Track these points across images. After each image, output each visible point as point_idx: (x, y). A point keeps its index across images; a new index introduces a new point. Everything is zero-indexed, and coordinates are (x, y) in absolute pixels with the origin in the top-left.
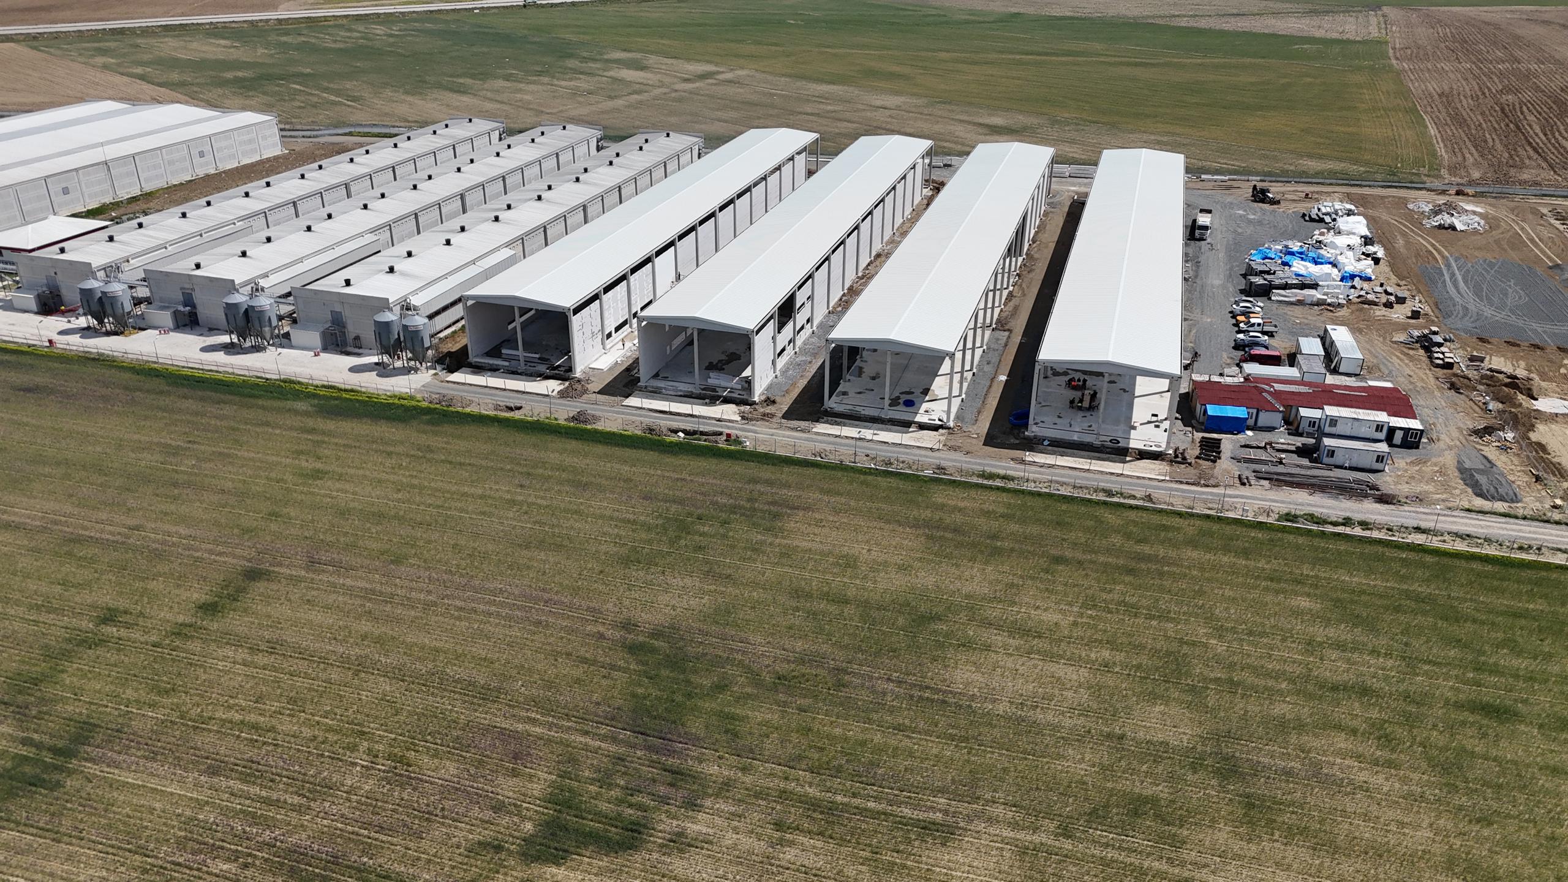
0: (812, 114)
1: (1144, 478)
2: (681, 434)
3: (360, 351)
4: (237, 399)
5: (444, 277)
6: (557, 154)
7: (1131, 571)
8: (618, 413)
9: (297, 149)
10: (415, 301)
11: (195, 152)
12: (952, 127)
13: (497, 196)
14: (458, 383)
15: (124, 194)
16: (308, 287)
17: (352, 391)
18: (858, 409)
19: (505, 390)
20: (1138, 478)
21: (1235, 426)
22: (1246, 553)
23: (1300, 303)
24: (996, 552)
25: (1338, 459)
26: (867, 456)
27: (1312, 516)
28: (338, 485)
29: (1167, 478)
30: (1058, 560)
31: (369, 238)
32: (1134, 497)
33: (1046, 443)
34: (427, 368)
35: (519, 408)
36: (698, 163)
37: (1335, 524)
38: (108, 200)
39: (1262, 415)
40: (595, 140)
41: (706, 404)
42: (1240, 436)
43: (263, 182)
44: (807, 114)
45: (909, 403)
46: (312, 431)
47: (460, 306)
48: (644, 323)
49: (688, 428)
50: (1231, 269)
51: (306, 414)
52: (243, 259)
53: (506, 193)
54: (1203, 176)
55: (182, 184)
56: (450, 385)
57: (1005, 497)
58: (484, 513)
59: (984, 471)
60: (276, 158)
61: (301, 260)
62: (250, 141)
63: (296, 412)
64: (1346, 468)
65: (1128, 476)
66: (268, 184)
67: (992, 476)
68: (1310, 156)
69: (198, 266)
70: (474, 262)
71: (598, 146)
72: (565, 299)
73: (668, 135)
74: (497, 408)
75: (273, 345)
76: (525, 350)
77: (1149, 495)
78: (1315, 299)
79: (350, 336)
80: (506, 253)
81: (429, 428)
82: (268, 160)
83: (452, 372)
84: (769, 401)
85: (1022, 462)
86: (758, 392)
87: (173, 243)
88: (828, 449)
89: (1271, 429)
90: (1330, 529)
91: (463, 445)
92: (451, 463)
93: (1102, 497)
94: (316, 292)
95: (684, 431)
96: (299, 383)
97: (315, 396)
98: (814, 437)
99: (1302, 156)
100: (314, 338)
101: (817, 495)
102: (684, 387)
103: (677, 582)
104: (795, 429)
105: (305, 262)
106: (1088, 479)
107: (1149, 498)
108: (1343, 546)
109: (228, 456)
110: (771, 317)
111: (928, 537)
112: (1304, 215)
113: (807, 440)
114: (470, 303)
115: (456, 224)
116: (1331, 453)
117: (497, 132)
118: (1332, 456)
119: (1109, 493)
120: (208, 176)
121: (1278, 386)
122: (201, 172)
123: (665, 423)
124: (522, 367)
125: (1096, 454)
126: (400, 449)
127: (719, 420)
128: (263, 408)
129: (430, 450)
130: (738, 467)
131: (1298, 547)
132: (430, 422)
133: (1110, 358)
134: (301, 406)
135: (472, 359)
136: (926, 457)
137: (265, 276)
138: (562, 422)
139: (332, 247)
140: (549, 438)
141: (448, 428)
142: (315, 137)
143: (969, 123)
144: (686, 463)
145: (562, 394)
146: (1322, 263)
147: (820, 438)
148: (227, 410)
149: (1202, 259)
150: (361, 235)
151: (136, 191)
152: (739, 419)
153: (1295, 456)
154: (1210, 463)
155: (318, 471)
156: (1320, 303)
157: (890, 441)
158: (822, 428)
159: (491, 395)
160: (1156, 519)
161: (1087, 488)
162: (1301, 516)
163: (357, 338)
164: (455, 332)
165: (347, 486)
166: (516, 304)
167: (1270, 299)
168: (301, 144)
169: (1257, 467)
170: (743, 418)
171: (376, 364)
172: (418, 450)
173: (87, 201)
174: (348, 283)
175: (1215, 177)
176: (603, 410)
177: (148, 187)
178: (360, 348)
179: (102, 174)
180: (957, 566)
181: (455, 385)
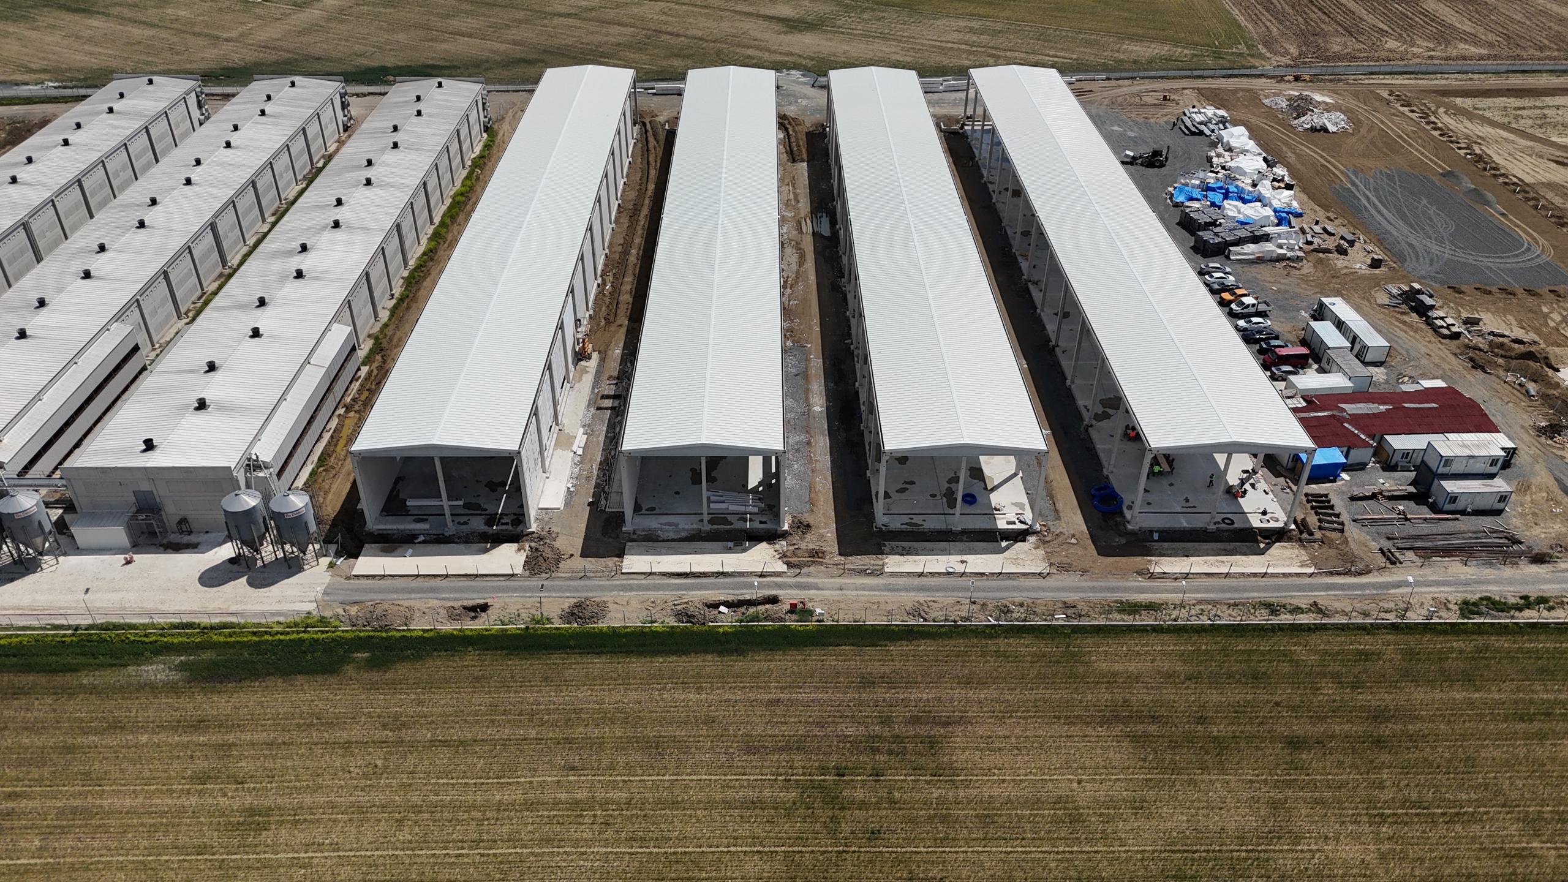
1: (1290, 575)
2: (727, 611)
3: (193, 539)
4: (42, 680)
7: (1380, 743)
8: (625, 588)
10: (263, 454)
14: (374, 576)
17: (225, 626)
18: (917, 520)
19: (447, 576)
20: (1284, 575)
22: (1469, 680)
23: (1259, 260)
24: (1221, 745)
25: (1462, 505)
26: (973, 602)
27: (1487, 599)
28: (301, 837)
29: (1311, 570)
30: (1294, 743)
31: (118, 328)
32: (1299, 610)
33: (1156, 536)
34: (318, 556)
35: (484, 608)
37: (1519, 607)
41: (729, 550)
42: (1339, 483)
45: (973, 498)
46: (199, 725)
49: (730, 598)
51: (171, 688)
56: (364, 581)
57: (1170, 644)
58: (548, 841)
59: (1121, 602)
63: (152, 688)
64: (1469, 514)
65: (1273, 575)
67: (1133, 608)
73: (440, 85)
74: (453, 615)
75: (49, 552)
76: (449, 499)
77: (1315, 604)
78: (1274, 255)
79: (172, 522)
81: (375, 676)
83: (355, 556)
84: (801, 527)
85: (1152, 576)
88: (922, 600)
89: (1363, 467)
90: (1519, 617)
91: (442, 702)
92: (445, 743)
93: (1267, 617)
95: (727, 604)
96: (132, 627)
98: (891, 580)
100: (118, 534)
101: (959, 693)
102: (687, 525)
104: (862, 572)
107: (1315, 607)
109: (85, 813)
113: (889, 589)
116: (1454, 499)
118: (1454, 502)
119: (1273, 609)
121: (1348, 408)
123: (696, 596)
124: (451, 528)
125: (1218, 545)
126: (356, 733)
127: (762, 575)
128: (93, 690)
130: (835, 661)
131: (1511, 656)
132: (374, 664)
134: (156, 671)
135: (371, 524)
138: (558, 624)
139: (73, 361)
140: (556, 659)
141: (402, 670)
144: (764, 666)
145: (531, 569)
146: (1250, 201)
147: (901, 581)
148: (41, 708)
150: (105, 328)
152: (784, 568)
153: (1413, 504)
154: (1339, 535)
155: (252, 811)
156: (1281, 259)
157: (987, 570)
158: (895, 563)
159: (433, 590)
160: (1338, 642)
161: (1243, 605)
162: (1479, 603)
163: (183, 521)
164: (313, 473)
165: (318, 834)
166: (436, 455)
169: (1388, 531)
170: (790, 565)
171: (232, 561)
172: (385, 726)
176: (602, 588)
178: (190, 533)
180: (1194, 784)
181: (370, 582)
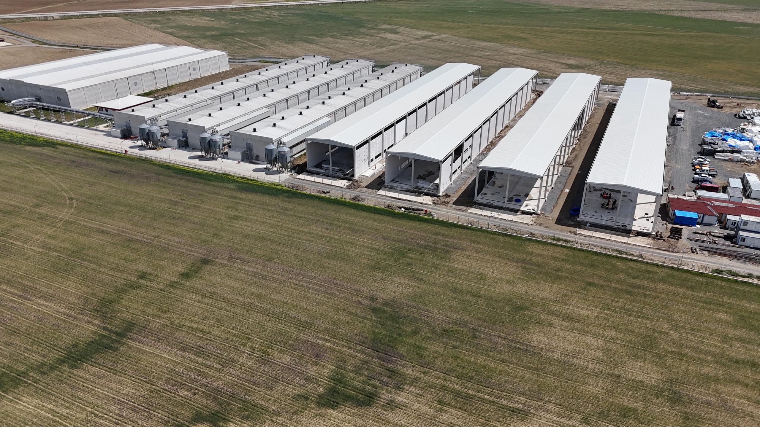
0: (478, 56)
1: (639, 246)
2: (403, 209)
3: (258, 162)
4: (203, 181)
5: (298, 129)
6: (353, 73)
7: (629, 293)
8: (374, 197)
9: (236, 68)
10: (284, 140)
11: (192, 68)
12: (548, 65)
13: (324, 92)
14: (301, 179)
15: (160, 87)
16: (237, 131)
17: (254, 180)
18: (491, 202)
19: (322, 183)
20: (636, 245)
21: (691, 222)
22: (692, 288)
23: (731, 160)
24: (558, 278)
25: (747, 243)
26: (495, 225)
27: (730, 271)
28: (245, 223)
29: (652, 247)
30: (591, 284)
31: (266, 110)
32: (633, 255)
33: (588, 225)
34: (288, 172)
35: (328, 192)
36: (420, 79)
37: (743, 277)
38: (153, 88)
39: (706, 217)
40: (371, 67)
41: (416, 196)
42: (693, 227)
43: (220, 82)
44: (475, 56)
45: (518, 201)
46: (235, 198)
47: (304, 143)
48: (389, 155)
49: (406, 207)
50: (693, 141)
51: (233, 190)
52: (209, 117)
53: (328, 91)
54: (681, 93)
55: (185, 82)
56: (298, 180)
57: (565, 251)
58: (309, 241)
59: (554, 237)
60: (226, 72)
61: (234, 119)
62: (216, 64)
63: (229, 189)
64: (751, 248)
65: (630, 244)
66: (222, 84)
67: (558, 240)
68: (741, 84)
69: (190, 120)
70: (312, 123)
71: (373, 70)
72: (353, 142)
73: (406, 65)
74: (318, 192)
75: (220, 157)
76: (332, 165)
77: (641, 255)
78: (739, 159)
79: (254, 155)
80: (327, 119)
81: (287, 199)
82: (223, 72)
83: (299, 174)
84: (447, 196)
85: (575, 233)
86: (442, 191)
87: (180, 109)
88: (474, 221)
89: (710, 225)
90: (740, 279)
91: (301, 208)
92: (296, 216)
93: (616, 254)
94: (240, 134)
95: (405, 208)
96: (231, 175)
97: (237, 182)
98: (468, 214)
99: (736, 84)
100: (238, 155)
101: (468, 243)
102: (406, 187)
103: (397, 280)
104: (459, 210)
105: (236, 120)
106: (609, 244)
107: (641, 256)
108: (747, 288)
109: (198, 207)
110: (451, 155)
111: (524, 268)
112: (736, 115)
113: (465, 215)
114: (309, 142)
115: (305, 105)
116: (744, 239)
117: (326, 62)
118: (744, 241)
119: (620, 252)
120: (196, 79)
121: (716, 203)
122: (194, 77)
123: (396, 203)
124: (331, 173)
125: (614, 232)
126: (274, 208)
127: (422, 204)
128: (214, 186)
129: (286, 209)
130: (429, 227)
131: (722, 287)
132: (288, 197)
133: (625, 183)
134: (231, 186)
135: (308, 168)
136: (525, 228)
137: (219, 125)
138: (347, 200)
139: (248, 113)
140: (341, 207)
141: (295, 200)
142: (244, 62)
143: (557, 62)
144: (404, 223)
145: (349, 187)
146: (744, 140)
147: (471, 215)
148: (199, 186)
149: (678, 135)
150: (262, 108)
151: (166, 85)
152: (431, 203)
153: (723, 240)
154: (675, 240)
155: (236, 216)
156: (742, 161)
157: (507, 219)
158: (472, 210)
159: (316, 186)
160: (644, 267)
161: (608, 249)
162: (725, 271)
163: (257, 156)
164: (301, 155)
165: (249, 224)
166: (330, 144)
167: (714, 157)
168: (238, 66)
169: (701, 244)
170: (434, 203)
171: (265, 168)
172: (282, 209)
173: (145, 89)
174: (255, 130)
175: (688, 93)
176: (367, 196)
177: (171, 84)
178: (258, 160)
179: (151, 77)
180: (538, 283)
181: (300, 180)
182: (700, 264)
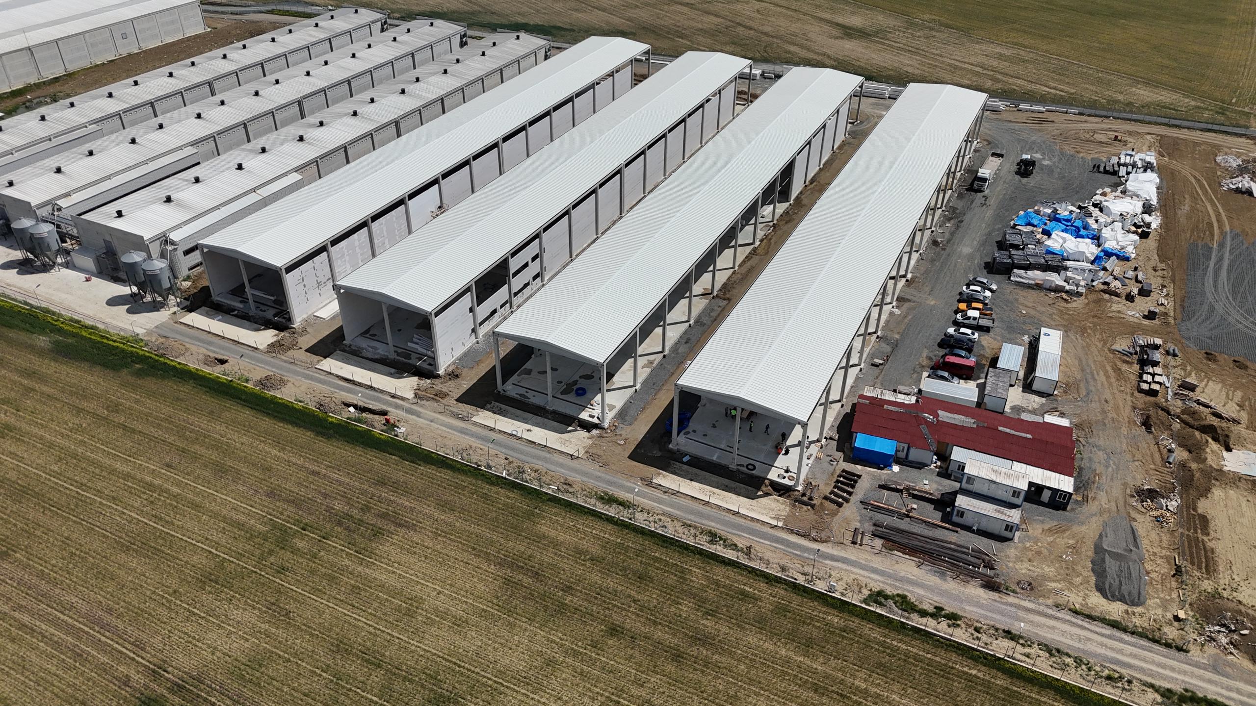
1: (759, 521)
2: (352, 409)
5: (217, 208)
7: (678, 657)
8: (307, 377)
9: (219, 26)
10: (175, 236)
11: (117, 35)
14: (188, 326)
15: (49, 75)
16: (82, 217)
17: (93, 328)
18: (530, 394)
19: (224, 338)
20: (753, 520)
21: (879, 461)
22: (807, 645)
23: (1038, 287)
24: (562, 609)
25: (967, 520)
26: (506, 459)
27: (904, 597)
29: (780, 524)
30: (614, 631)
31: (190, 150)
32: (734, 547)
33: (685, 460)
34: (172, 305)
37: (923, 613)
39: (912, 450)
40: (459, 37)
41: (391, 375)
42: (885, 472)
43: (131, 81)
45: (581, 392)
46: (32, 374)
47: (197, 252)
48: (342, 291)
49: (360, 403)
50: (989, 234)
51: (41, 353)
52: (57, 175)
56: (183, 327)
57: (609, 533)
59: (606, 493)
60: (197, 37)
62: (173, 22)
63: (33, 348)
64: (973, 532)
65: (744, 517)
66: (136, 83)
67: (611, 501)
69: (11, 184)
70: (254, 190)
71: (461, 42)
72: (278, 259)
73: (518, 36)
74: (206, 360)
75: (59, 265)
77: (751, 547)
80: (296, 177)
81: (133, 379)
82: (189, 39)
84: (453, 375)
85: (649, 484)
86: (445, 361)
87: (19, 149)
89: (920, 466)
90: (916, 621)
91: (148, 405)
92: (125, 428)
93: (703, 543)
95: (355, 407)
98: (469, 426)
101: (431, 510)
102: (383, 351)
103: (236, 614)
104: (459, 416)
106: (701, 515)
107: (748, 551)
108: (915, 649)
110: (468, 290)
111: (505, 581)
113: (463, 431)
114: (205, 250)
117: (379, 24)
118: (962, 516)
119: (713, 537)
120: (130, 55)
121: (944, 416)
122: (124, 52)
123: (344, 395)
124: (253, 311)
125: (726, 481)
126: (92, 406)
127: (393, 397)
128: (8, 341)
130: (375, 461)
131: (867, 643)
132: (137, 375)
133: (742, 395)
134: (43, 341)
136: (561, 465)
138: (250, 385)
140: (228, 404)
142: (241, 14)
145: (273, 347)
146: (1083, 236)
147: (474, 429)
149: (967, 218)
152: (411, 396)
153: (930, 507)
154: (835, 507)
156: (1058, 289)
157: (536, 441)
158: (482, 416)
159: (209, 343)
161: (696, 528)
162: (892, 597)
165: (20, 450)
167: (1009, 278)
168: (225, 22)
169: (879, 517)
170: (416, 396)
171: (131, 297)
172: (108, 408)
174: (120, 214)
176: (296, 372)
179: (26, 56)
180: (512, 626)
181: (187, 329)
182: (853, 576)
